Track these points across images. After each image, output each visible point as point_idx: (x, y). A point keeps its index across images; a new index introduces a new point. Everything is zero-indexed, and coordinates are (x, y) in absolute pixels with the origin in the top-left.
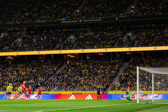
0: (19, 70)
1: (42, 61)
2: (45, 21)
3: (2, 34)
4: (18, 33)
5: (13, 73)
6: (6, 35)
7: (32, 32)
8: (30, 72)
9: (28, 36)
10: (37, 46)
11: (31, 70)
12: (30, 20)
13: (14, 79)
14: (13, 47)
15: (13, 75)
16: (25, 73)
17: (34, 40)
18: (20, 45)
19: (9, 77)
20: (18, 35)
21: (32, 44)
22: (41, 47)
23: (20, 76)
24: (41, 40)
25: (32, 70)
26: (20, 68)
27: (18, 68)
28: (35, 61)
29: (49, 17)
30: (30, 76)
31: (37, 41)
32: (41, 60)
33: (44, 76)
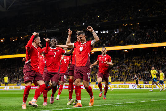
0: (135, 62)
1: (156, 53)
2: (156, 16)
3: (118, 30)
4: (132, 28)
5: (128, 65)
6: (122, 30)
7: (145, 26)
8: (144, 63)
9: (141, 30)
10: (150, 39)
11: (145, 61)
12: (143, 15)
13: (130, 71)
14: (128, 41)
15: (129, 67)
16: (139, 64)
17: (147, 34)
18: (135, 39)
19: (126, 69)
20: (132, 29)
21: (145, 38)
22: (154, 39)
23: (136, 67)
24: (154, 33)
25: (147, 61)
26: (135, 60)
27: (134, 60)
28: (148, 54)
29: (160, 11)
30: (145, 67)
31: (150, 34)
32: (154, 52)
33: (158, 67)
